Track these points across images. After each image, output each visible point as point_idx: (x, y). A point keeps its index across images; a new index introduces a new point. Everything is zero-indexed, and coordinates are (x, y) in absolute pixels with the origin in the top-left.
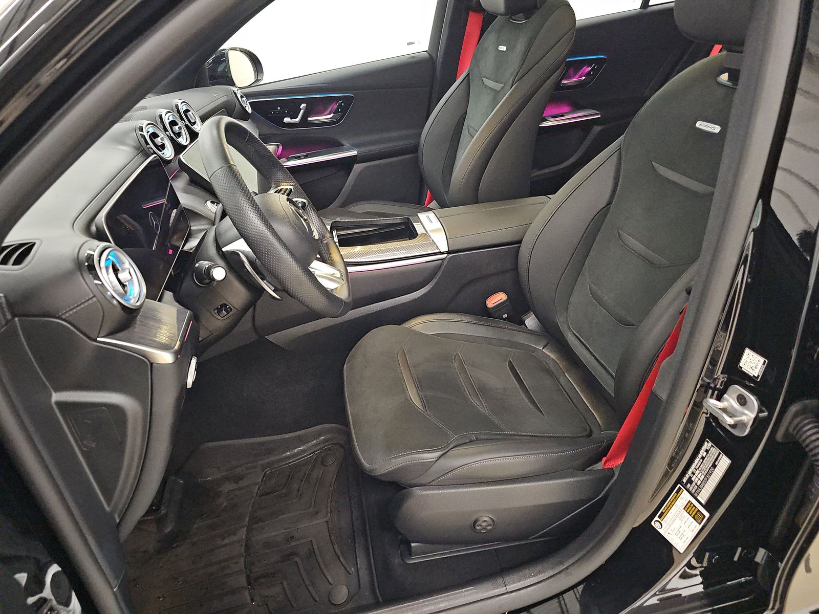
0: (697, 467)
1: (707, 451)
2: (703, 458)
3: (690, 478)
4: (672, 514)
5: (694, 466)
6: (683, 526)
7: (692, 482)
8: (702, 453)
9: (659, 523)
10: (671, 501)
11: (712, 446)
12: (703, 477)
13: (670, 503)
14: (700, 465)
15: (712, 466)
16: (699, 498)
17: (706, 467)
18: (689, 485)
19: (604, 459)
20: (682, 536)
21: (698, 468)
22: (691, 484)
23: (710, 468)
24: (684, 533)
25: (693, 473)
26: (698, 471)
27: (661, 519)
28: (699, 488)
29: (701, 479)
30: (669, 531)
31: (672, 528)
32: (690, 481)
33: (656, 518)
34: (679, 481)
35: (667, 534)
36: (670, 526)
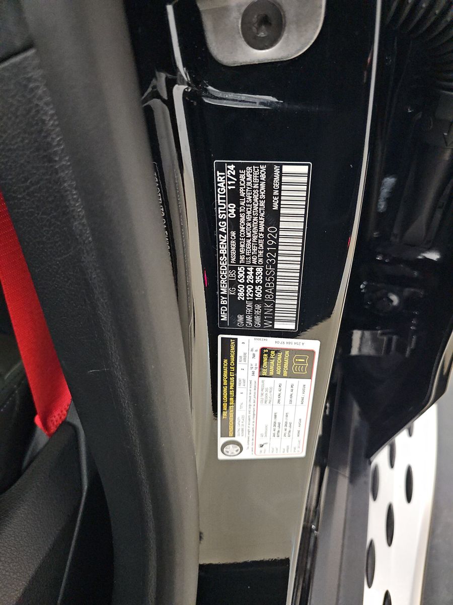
0: (233, 260)
1: (234, 196)
2: (234, 224)
3: (233, 299)
4: (244, 406)
5: (223, 264)
6: (278, 409)
7: (243, 303)
8: (225, 210)
9: (231, 446)
10: (225, 383)
11: (238, 168)
12: (259, 270)
13: (225, 389)
14: (238, 248)
15: (267, 224)
16: (278, 325)
17: (255, 238)
18: (240, 318)
19: (37, 420)
20: (288, 429)
21: (238, 259)
22: (244, 313)
23: (266, 232)
24: (290, 419)
25: (233, 284)
26: (241, 269)
27: (231, 434)
28: (267, 303)
29: (259, 280)
30: (260, 441)
31: (261, 430)
32: (237, 307)
33: (221, 441)
34: (215, 327)
35: (258, 449)
36: (255, 431)
